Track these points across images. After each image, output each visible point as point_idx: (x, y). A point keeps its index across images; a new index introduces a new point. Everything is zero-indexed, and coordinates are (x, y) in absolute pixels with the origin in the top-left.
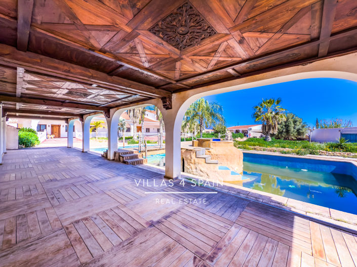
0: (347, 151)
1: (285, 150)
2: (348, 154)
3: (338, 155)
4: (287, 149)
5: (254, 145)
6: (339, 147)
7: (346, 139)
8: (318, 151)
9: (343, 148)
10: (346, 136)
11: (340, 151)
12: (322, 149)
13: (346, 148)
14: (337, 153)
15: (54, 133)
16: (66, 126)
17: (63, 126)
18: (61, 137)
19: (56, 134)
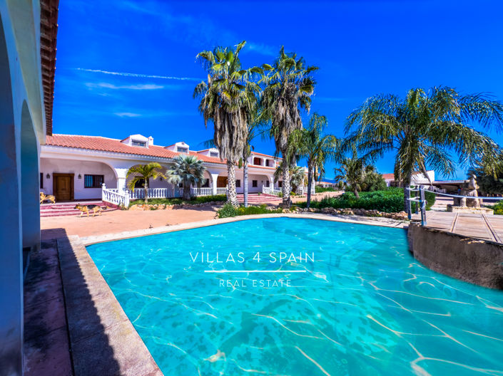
15: (60, 191)
16: (85, 175)
17: (80, 176)
18: (75, 198)
19: (64, 192)
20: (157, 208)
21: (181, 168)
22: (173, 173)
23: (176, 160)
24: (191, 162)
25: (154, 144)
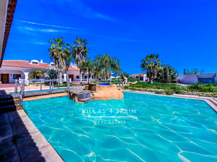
0: (201, 91)
1: (159, 90)
2: (202, 94)
3: (196, 94)
4: (161, 89)
5: (139, 87)
6: (196, 88)
7: (201, 82)
8: (182, 91)
9: (199, 89)
10: (201, 80)
11: (197, 92)
12: (184, 90)
13: (201, 89)
14: (195, 93)
15: (3, 80)
16: (14, 75)
17: (11, 75)
18: (9, 82)
19: (5, 81)
20: (38, 86)
21: (49, 72)
22: (46, 74)
23: (48, 70)
24: (53, 70)
25: (43, 62)
